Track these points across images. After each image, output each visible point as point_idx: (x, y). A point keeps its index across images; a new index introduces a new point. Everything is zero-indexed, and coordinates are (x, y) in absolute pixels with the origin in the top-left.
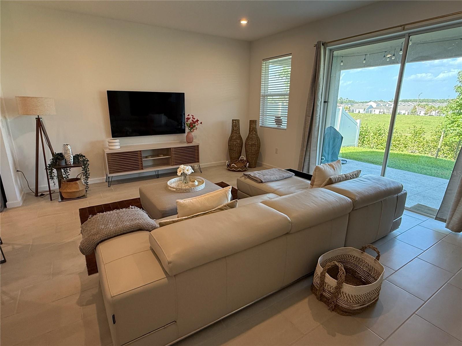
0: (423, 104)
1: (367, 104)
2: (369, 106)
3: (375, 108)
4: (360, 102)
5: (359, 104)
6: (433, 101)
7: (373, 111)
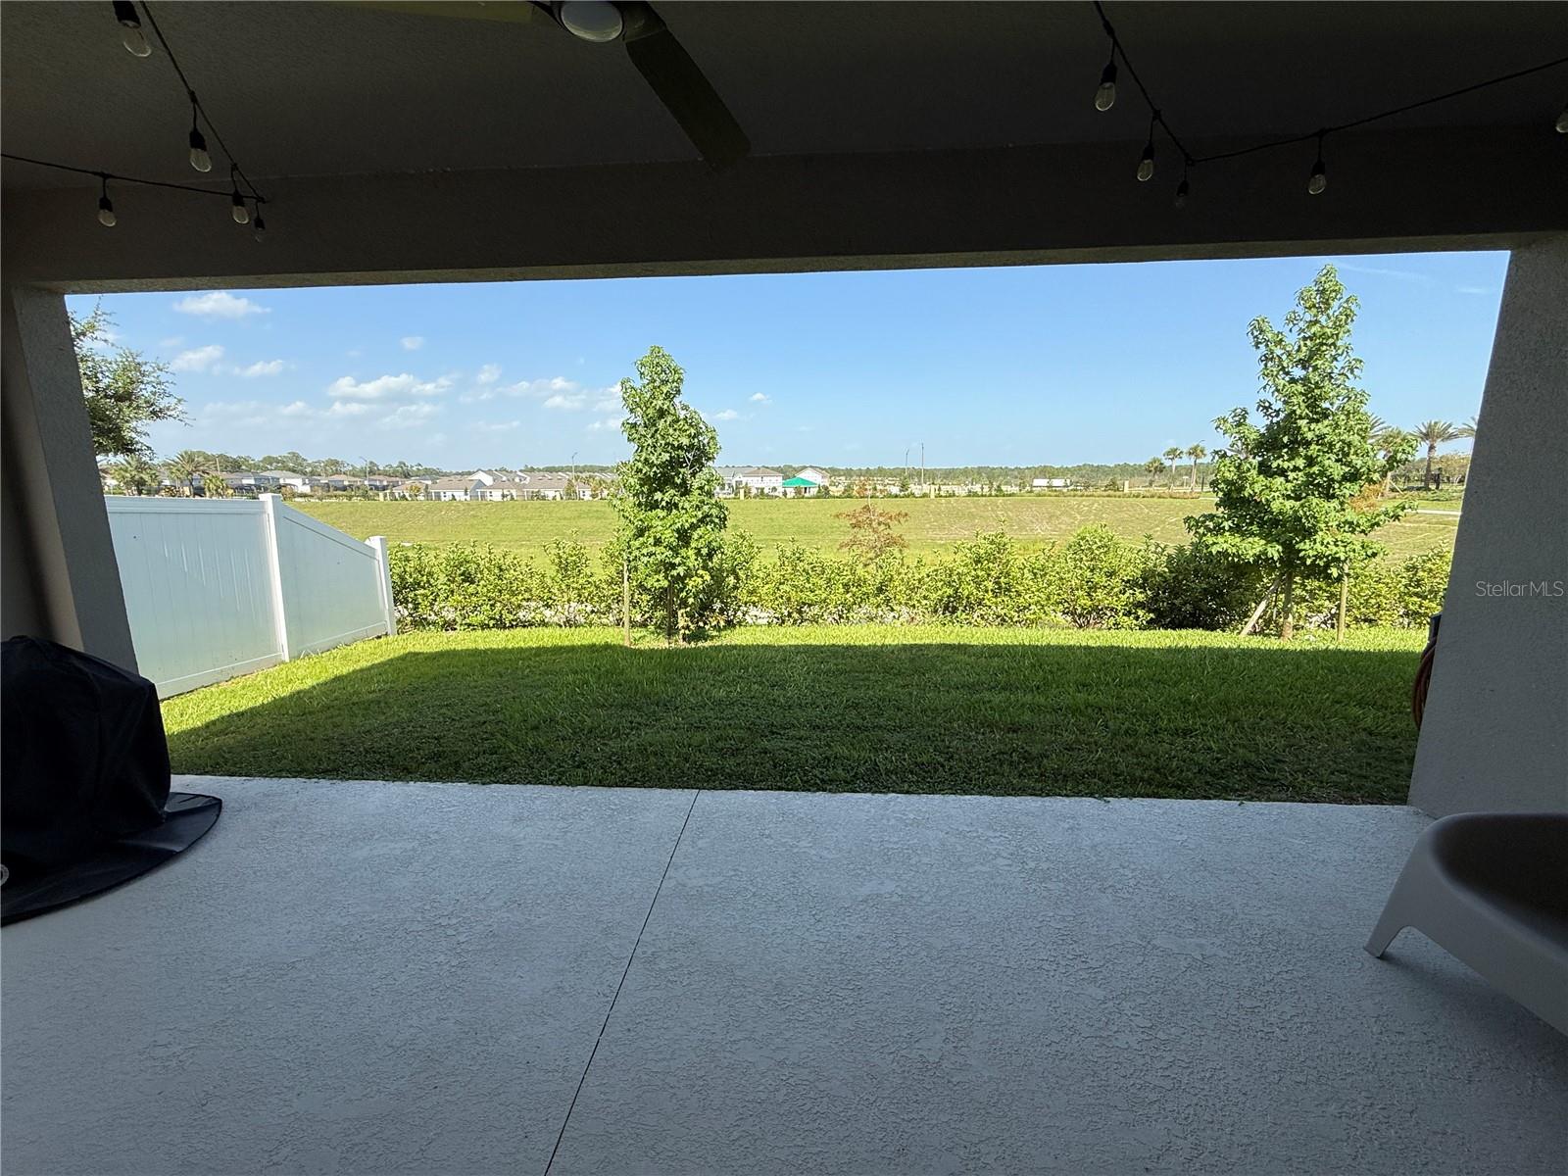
0: (584, 475)
1: (470, 478)
2: (475, 483)
3: (491, 487)
4: (454, 472)
5: (452, 478)
6: (603, 470)
7: (488, 494)
